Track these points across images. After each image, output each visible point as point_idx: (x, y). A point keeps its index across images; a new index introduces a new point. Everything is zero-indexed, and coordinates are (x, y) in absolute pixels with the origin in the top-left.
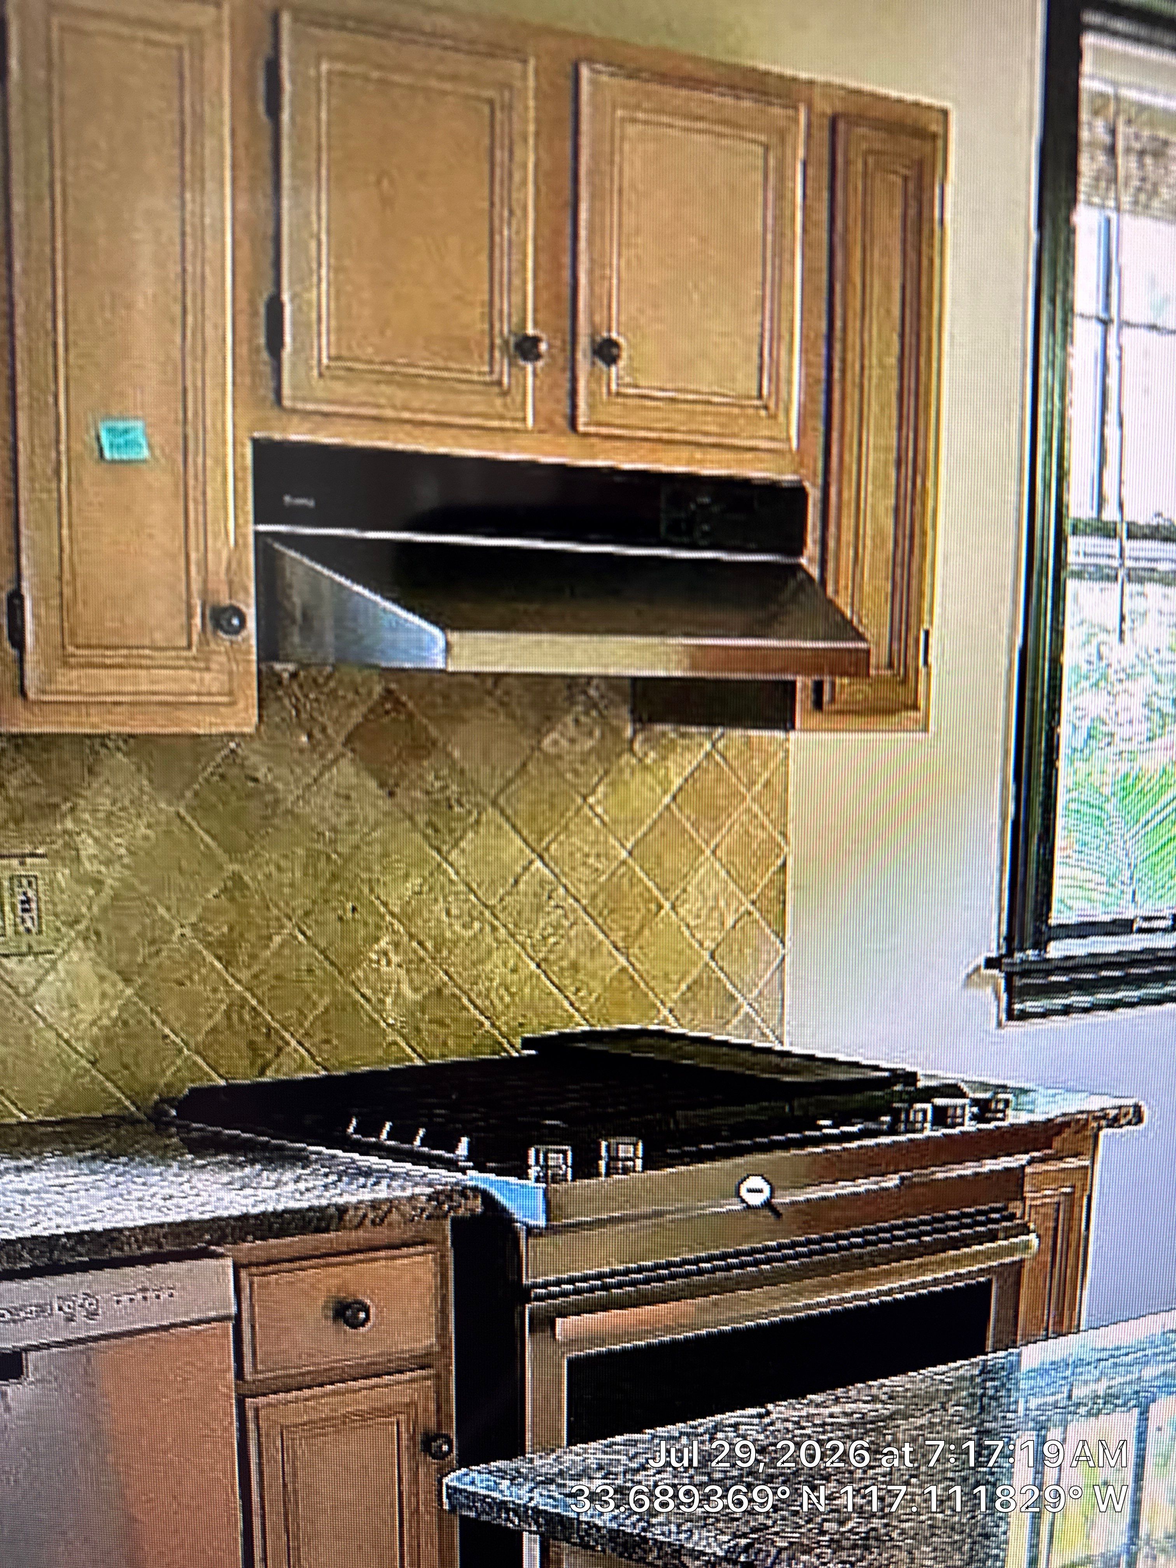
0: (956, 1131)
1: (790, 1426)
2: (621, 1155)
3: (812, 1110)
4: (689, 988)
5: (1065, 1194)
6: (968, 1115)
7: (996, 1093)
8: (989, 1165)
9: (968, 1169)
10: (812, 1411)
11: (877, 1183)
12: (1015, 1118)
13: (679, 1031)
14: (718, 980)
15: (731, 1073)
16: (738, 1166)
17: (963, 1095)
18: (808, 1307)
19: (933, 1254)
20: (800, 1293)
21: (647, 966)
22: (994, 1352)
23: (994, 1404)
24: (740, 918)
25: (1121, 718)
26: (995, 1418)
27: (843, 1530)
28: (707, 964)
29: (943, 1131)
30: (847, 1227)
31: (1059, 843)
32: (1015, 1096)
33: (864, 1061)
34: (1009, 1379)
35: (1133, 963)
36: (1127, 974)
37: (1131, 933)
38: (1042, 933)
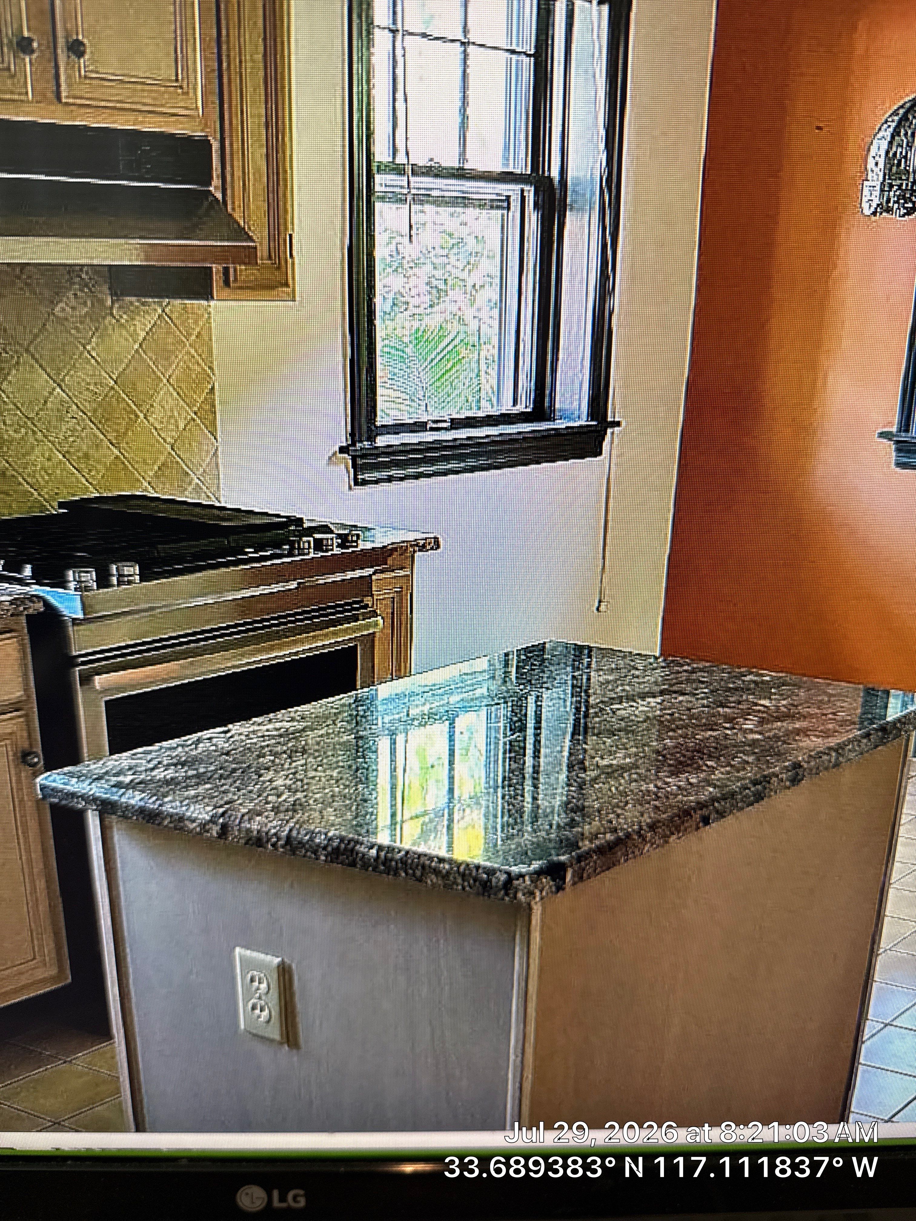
0: (330, 553)
1: (243, 738)
2: (126, 573)
3: (241, 542)
4: (159, 468)
5: (396, 592)
6: (335, 544)
7: (351, 530)
8: (350, 575)
9: (338, 577)
10: (256, 728)
11: (283, 587)
12: (362, 545)
13: (155, 495)
14: (177, 462)
15: (190, 521)
16: (199, 578)
17: (332, 532)
18: (249, 664)
19: (321, 630)
20: (243, 655)
21: (132, 455)
22: (362, 688)
23: (364, 720)
24: (189, 423)
25: (413, 293)
26: (365, 729)
27: (280, 800)
28: (169, 453)
29: (320, 554)
30: (268, 614)
31: (379, 373)
32: (363, 532)
33: (271, 512)
34: (372, 705)
35: (429, 450)
36: (425, 457)
37: (426, 430)
38: (372, 430)
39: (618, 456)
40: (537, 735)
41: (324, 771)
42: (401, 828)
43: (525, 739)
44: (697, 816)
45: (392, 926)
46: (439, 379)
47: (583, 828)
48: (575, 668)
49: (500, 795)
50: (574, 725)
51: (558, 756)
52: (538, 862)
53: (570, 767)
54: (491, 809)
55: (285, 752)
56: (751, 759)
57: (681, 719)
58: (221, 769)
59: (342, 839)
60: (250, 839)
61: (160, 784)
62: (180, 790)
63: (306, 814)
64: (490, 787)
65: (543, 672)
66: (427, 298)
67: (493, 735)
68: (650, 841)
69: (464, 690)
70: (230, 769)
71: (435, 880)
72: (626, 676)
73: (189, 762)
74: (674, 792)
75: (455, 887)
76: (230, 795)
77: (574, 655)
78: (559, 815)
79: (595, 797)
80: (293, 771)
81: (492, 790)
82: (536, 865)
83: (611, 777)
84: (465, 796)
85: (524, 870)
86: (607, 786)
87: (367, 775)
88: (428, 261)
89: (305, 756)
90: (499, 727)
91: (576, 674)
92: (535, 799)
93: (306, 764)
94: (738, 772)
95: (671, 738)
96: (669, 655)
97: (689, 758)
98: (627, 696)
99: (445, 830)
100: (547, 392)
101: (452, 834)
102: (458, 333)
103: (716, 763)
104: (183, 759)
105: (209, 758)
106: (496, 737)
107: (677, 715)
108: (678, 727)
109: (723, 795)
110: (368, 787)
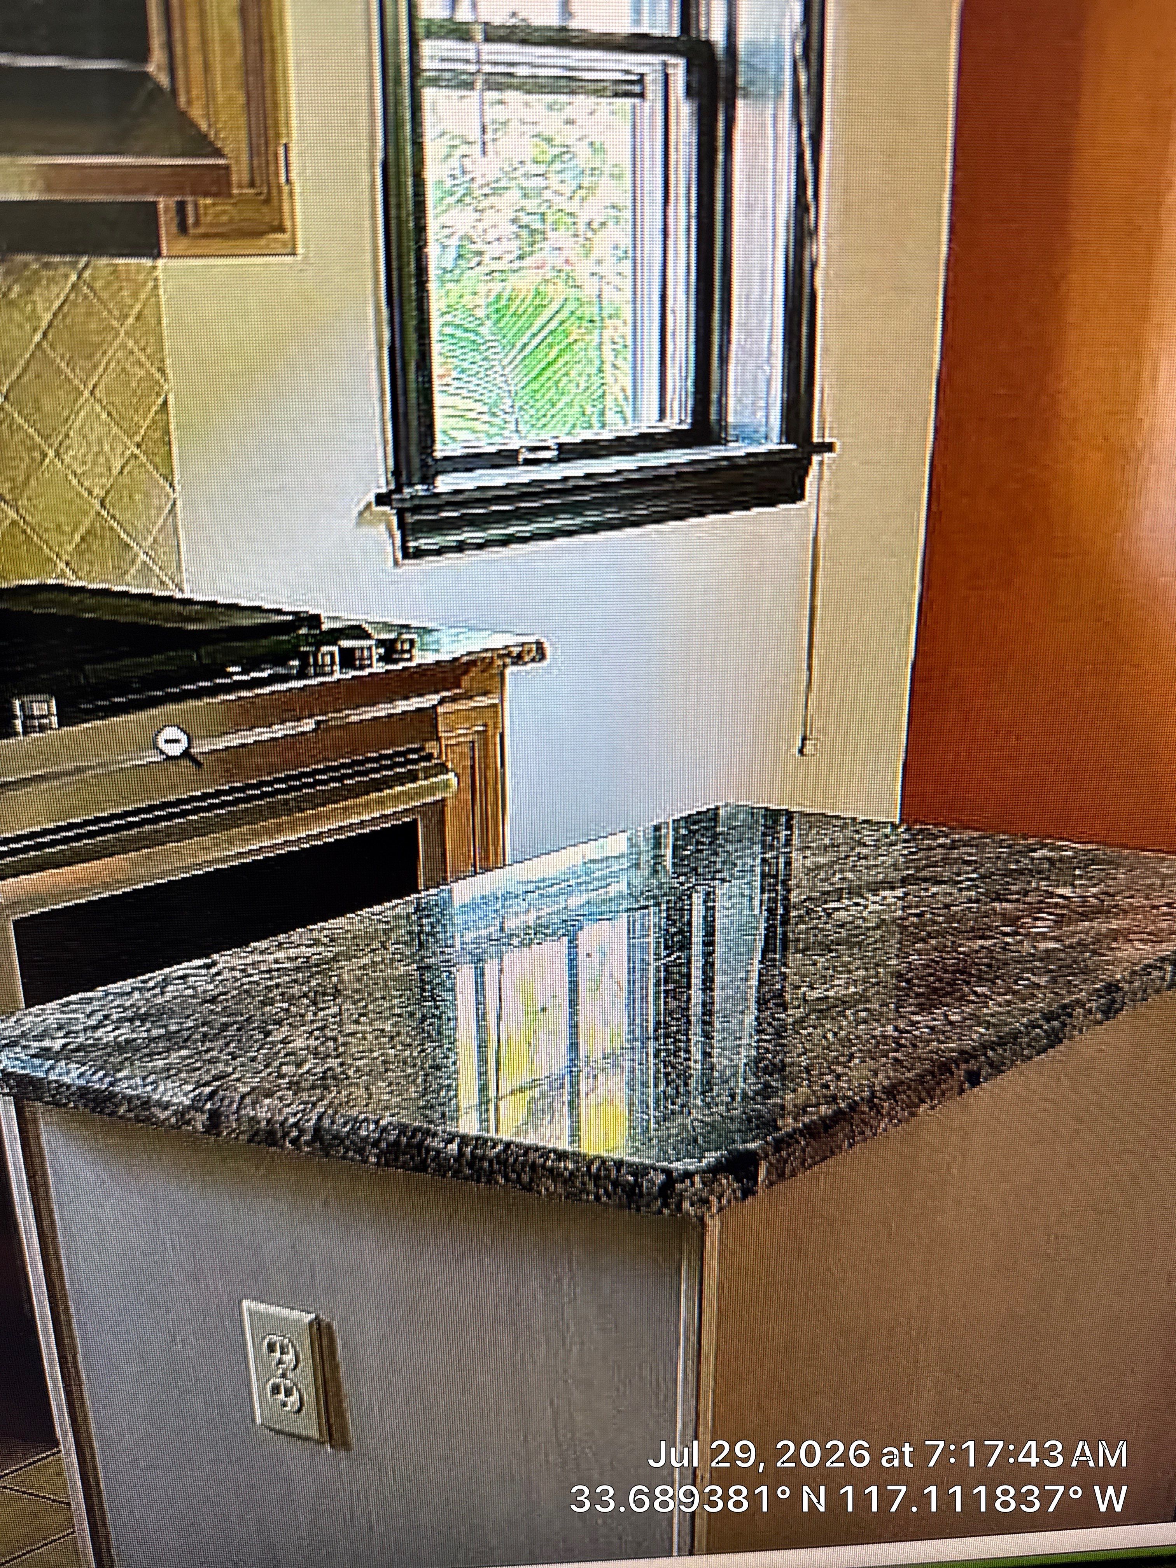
0: (366, 672)
1: (237, 974)
2: (36, 712)
3: (219, 657)
4: (83, 539)
5: (478, 732)
6: (375, 657)
7: (400, 634)
8: (401, 706)
9: (382, 710)
10: (257, 958)
11: (293, 728)
12: (422, 658)
13: (79, 584)
14: (111, 528)
15: (135, 624)
16: (154, 717)
17: (368, 636)
18: (241, 855)
19: (357, 796)
20: (231, 841)
21: (39, 518)
22: (427, 889)
23: (431, 939)
24: (127, 463)
25: (491, 235)
26: (434, 953)
27: (300, 1071)
28: (98, 514)
29: (352, 673)
30: (269, 774)
31: (437, 370)
32: (420, 636)
33: (267, 606)
34: (443, 915)
35: (523, 497)
36: (518, 508)
37: (518, 465)
38: (429, 466)
39: (830, 501)
40: (708, 955)
41: (370, 1024)
42: (497, 1109)
43: (689, 962)
44: (961, 1073)
45: (487, 1260)
46: (535, 378)
47: (783, 1098)
48: (767, 847)
49: (651, 1051)
50: (766, 936)
51: (743, 986)
52: (714, 1154)
53: (762, 1003)
54: (638, 1073)
55: (305, 995)
56: (1043, 981)
57: (935, 923)
58: (203, 1025)
59: (403, 1128)
60: (257, 1133)
61: (109, 1050)
62: (140, 1059)
63: (344, 1093)
64: (635, 1040)
65: (716, 854)
66: (514, 245)
67: (638, 957)
68: (889, 1114)
69: (590, 887)
70: (217, 1025)
71: (552, 1188)
72: (847, 857)
73: (152, 1015)
74: (926, 1036)
75: (584, 1197)
76: (221, 1066)
77: (765, 826)
78: (745, 1080)
79: (801, 1050)
80: (320, 1024)
81: (638, 1044)
82: (710, 1158)
83: (825, 1018)
84: (597, 1055)
85: (691, 1168)
86: (819, 1031)
87: (440, 1026)
88: (513, 184)
89: (338, 1001)
90: (648, 943)
91: (767, 856)
92: (706, 1055)
93: (340, 1014)
94: (1024, 1002)
95: (919, 952)
96: (916, 822)
97: (948, 984)
98: (849, 888)
99: (566, 1109)
100: (714, 396)
101: (578, 1116)
102: (566, 300)
103: (990, 988)
104: (143, 1010)
105: (182, 1008)
106: (642, 960)
107: (928, 916)
108: (929, 935)
109: (1000, 1037)
110: (441, 1046)
